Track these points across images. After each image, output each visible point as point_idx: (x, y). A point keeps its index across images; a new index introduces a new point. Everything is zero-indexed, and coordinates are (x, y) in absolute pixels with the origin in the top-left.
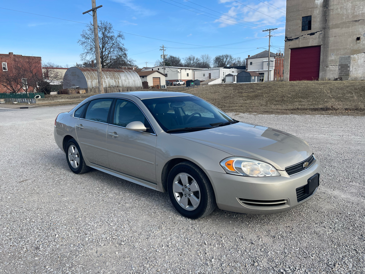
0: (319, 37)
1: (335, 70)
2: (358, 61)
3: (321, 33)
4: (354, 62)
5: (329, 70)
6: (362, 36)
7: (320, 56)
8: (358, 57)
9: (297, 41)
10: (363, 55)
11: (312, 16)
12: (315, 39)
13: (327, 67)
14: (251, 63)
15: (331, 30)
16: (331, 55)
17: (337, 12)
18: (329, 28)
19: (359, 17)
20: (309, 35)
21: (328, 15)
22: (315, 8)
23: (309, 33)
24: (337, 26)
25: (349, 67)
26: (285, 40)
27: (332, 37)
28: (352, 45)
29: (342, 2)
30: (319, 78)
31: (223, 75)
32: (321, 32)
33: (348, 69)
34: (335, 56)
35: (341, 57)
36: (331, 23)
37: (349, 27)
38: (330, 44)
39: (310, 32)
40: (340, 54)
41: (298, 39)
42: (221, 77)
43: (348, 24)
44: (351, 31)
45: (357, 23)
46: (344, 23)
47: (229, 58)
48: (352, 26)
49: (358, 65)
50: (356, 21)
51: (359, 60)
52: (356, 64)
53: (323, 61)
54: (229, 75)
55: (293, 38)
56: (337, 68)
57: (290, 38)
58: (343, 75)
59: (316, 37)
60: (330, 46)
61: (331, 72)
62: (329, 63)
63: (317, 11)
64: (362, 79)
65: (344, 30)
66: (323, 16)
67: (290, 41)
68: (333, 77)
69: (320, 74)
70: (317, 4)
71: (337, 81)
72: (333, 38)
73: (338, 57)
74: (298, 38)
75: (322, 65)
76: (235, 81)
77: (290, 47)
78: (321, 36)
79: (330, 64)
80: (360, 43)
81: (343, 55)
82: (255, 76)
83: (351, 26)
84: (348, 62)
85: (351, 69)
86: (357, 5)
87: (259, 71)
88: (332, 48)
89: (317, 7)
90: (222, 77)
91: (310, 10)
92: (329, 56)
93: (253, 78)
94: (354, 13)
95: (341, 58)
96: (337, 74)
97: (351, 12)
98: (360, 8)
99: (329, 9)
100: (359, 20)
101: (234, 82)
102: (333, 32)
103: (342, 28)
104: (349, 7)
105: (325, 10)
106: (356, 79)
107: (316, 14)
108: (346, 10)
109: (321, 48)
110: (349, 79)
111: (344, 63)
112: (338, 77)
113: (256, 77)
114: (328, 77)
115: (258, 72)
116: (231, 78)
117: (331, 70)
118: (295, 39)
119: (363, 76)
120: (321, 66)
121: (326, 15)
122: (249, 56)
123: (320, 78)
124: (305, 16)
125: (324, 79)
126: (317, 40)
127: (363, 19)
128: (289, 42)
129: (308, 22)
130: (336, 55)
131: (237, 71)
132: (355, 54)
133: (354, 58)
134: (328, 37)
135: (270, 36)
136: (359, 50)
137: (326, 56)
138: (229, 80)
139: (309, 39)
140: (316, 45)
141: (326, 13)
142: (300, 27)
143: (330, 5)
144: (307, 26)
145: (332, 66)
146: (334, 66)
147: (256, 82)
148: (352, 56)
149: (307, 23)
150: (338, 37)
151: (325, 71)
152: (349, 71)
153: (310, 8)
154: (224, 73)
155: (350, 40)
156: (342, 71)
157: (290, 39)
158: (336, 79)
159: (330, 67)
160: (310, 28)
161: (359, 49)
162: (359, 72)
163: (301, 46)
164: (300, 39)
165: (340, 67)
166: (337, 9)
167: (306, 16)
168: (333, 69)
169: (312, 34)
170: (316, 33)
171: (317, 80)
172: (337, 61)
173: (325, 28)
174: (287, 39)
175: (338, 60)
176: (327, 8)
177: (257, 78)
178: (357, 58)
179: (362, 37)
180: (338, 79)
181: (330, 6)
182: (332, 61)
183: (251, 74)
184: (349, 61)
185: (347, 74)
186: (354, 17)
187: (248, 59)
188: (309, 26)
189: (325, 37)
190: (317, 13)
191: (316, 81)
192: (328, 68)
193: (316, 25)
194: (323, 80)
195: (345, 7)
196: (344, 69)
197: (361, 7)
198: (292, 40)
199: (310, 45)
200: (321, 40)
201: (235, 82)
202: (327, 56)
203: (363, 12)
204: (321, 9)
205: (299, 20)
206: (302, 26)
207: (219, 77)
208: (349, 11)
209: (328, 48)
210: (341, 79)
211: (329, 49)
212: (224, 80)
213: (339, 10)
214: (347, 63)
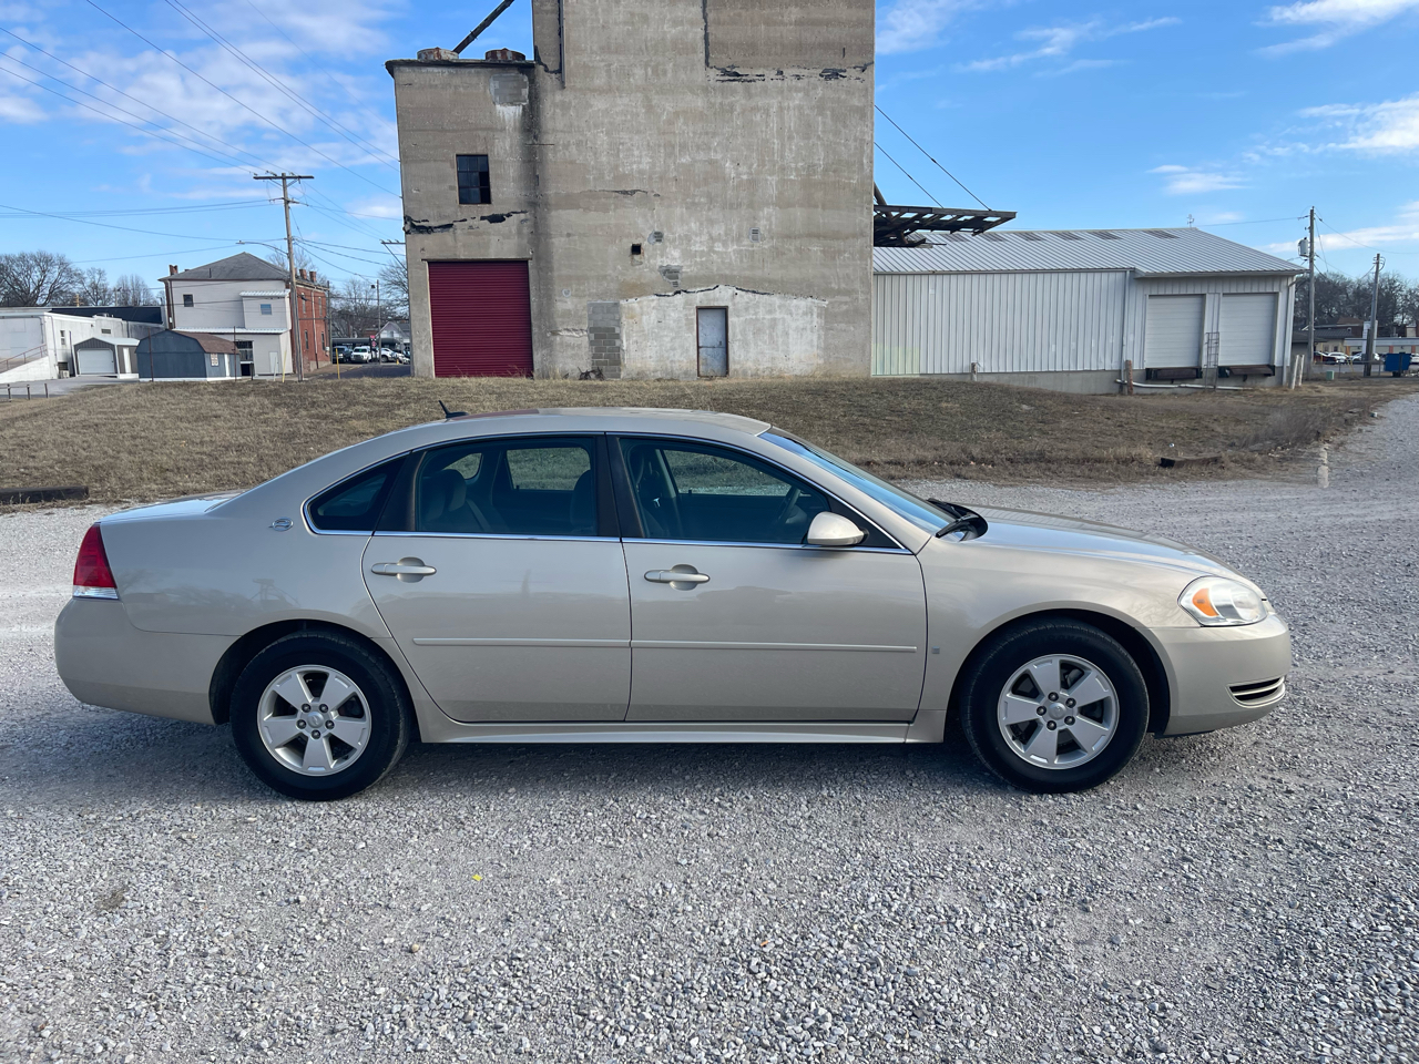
0: (519, 233)
1: (579, 346)
2: (641, 319)
3: (525, 220)
4: (630, 321)
5: (561, 344)
6: (646, 242)
7: (529, 296)
8: (641, 308)
9: (447, 236)
10: (653, 300)
11: (490, 159)
12: (508, 238)
13: (555, 333)
14: (188, 300)
15: (553, 213)
16: (561, 295)
17: (567, 154)
18: (547, 204)
19: (632, 180)
20: (486, 221)
21: (541, 162)
22: (497, 130)
23: (486, 215)
24: (570, 202)
25: (618, 336)
26: (404, 229)
27: (561, 236)
28: (619, 267)
29: (578, 127)
30: (533, 369)
31: (59, 342)
32: (522, 216)
33: (618, 343)
34: (575, 300)
35: (591, 304)
36: (553, 190)
37: (606, 210)
38: (556, 257)
39: (486, 210)
40: (589, 295)
41: (451, 230)
42: (51, 352)
43: (603, 200)
44: (613, 221)
45: (628, 200)
46: (592, 195)
47: (56, 270)
48: (616, 208)
49: (643, 331)
50: (625, 193)
51: (644, 317)
52: (636, 328)
53: (540, 313)
54: (93, 344)
55: (432, 223)
56: (583, 340)
57: (423, 224)
58: (605, 364)
59: (510, 232)
60: (556, 265)
61: (570, 352)
62: (558, 320)
63: (504, 142)
64: (659, 375)
65: (594, 218)
66: (524, 162)
67: (422, 232)
68: (575, 367)
69: (537, 357)
70: (504, 120)
71: (587, 382)
72: (563, 239)
73: (585, 302)
74: (450, 226)
75: (540, 328)
76: (123, 372)
77: (427, 256)
78: (526, 231)
79: (563, 323)
80: (641, 263)
81: (598, 296)
82: (221, 354)
83: (613, 207)
84: (614, 319)
85: (625, 343)
86: (622, 144)
87: (235, 334)
88: (564, 272)
89: (503, 130)
90: (56, 351)
91: (482, 134)
92: (557, 298)
93: (214, 360)
94: (617, 167)
95: (594, 309)
96: (585, 358)
97: (609, 163)
98: (633, 155)
99: (543, 142)
100: (634, 192)
101: (122, 377)
102: (560, 219)
103: (587, 209)
104: (602, 145)
105: (530, 142)
106: (641, 376)
107: (502, 152)
108: (595, 154)
109: (530, 272)
110: (623, 375)
111: (602, 325)
112: (590, 369)
113: (226, 356)
114: (561, 365)
115: (231, 339)
116: (105, 356)
117: (568, 345)
118: (439, 227)
119: (659, 368)
120: (535, 330)
121: (535, 161)
122: (173, 269)
123: (535, 369)
124: (465, 153)
125: (551, 373)
126: (515, 240)
127: (642, 188)
128: (421, 235)
129: (477, 174)
130: (576, 296)
131: (125, 328)
132: (631, 297)
133: (629, 308)
134: (548, 236)
135: (287, 202)
136: (641, 283)
137: (548, 297)
138: (93, 366)
139: (489, 234)
140: (513, 257)
141: (535, 154)
142: (452, 188)
143: (544, 129)
144: (477, 190)
145: (568, 330)
146: (575, 330)
147: (228, 378)
148: (623, 302)
149: (475, 181)
150: (576, 237)
151: (549, 345)
152: (619, 348)
153: (481, 129)
154: (67, 335)
155: (613, 249)
156: (599, 350)
157: (423, 227)
158: (585, 376)
159: (564, 333)
160: (486, 198)
161: (642, 281)
162: (648, 353)
163: (463, 255)
164: (459, 232)
165: (592, 336)
166: (566, 146)
167: (470, 153)
168: (572, 341)
169: (497, 219)
170: (509, 215)
171: (527, 376)
172: (581, 317)
173: (535, 203)
174: (413, 226)
175: (585, 312)
176: (536, 137)
177: (230, 363)
178: (638, 310)
179: (645, 245)
180: (593, 376)
181: (546, 133)
182: (567, 314)
183: (202, 342)
184: (617, 317)
185: (617, 362)
186: (619, 178)
187: (171, 280)
188: (481, 190)
189: (538, 233)
190: (505, 150)
191: (524, 380)
192: (558, 338)
193: (506, 187)
194: (545, 376)
195: (589, 144)
196: (605, 339)
197: (636, 153)
198: (429, 230)
199: (492, 255)
200: (525, 241)
201: (129, 376)
202: (550, 296)
203: (641, 166)
204: (517, 137)
205: (448, 164)
206: (459, 188)
207: (43, 352)
208: (604, 159)
209: (551, 270)
210: (600, 375)
211: (556, 274)
212: (68, 366)
213: (573, 149)
214: (612, 324)
